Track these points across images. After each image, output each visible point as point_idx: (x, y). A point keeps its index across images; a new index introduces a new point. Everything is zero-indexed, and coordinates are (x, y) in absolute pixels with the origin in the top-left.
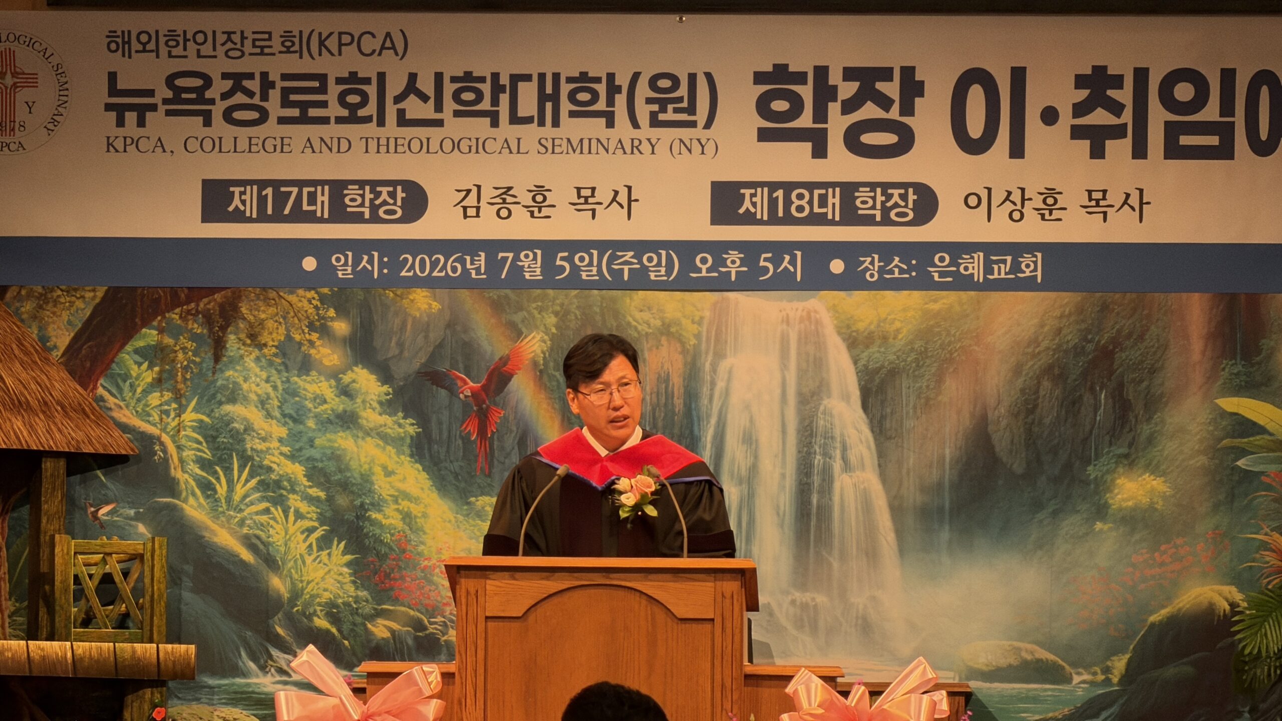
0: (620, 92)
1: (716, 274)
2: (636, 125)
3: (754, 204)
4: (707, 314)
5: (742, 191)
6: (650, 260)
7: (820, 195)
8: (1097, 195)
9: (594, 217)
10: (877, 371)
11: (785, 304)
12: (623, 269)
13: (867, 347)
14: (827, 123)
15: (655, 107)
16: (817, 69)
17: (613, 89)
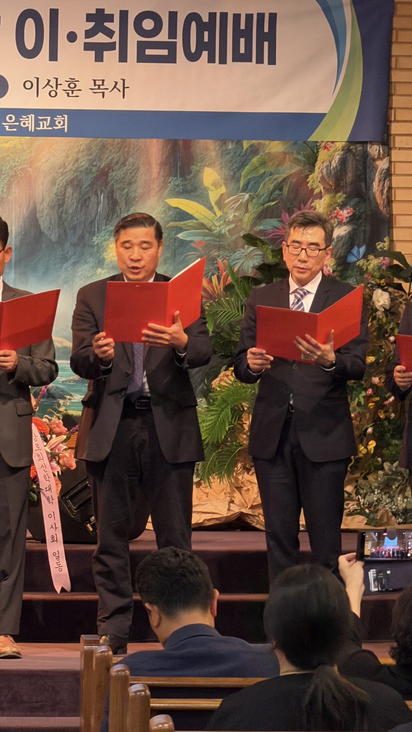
8: (99, 83)
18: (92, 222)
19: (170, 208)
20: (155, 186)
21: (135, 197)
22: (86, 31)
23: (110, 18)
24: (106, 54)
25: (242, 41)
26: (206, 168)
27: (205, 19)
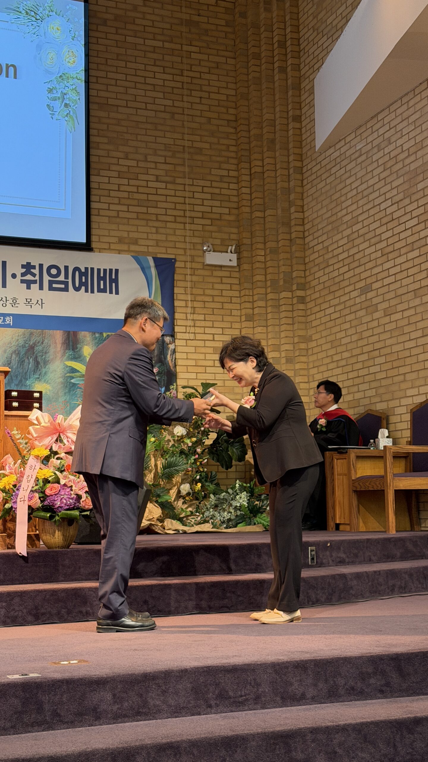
8: (29, 300)
18: (26, 373)
19: (67, 366)
20: (59, 355)
21: (49, 360)
22: (22, 273)
23: (34, 267)
24: (32, 285)
25: (102, 282)
26: (85, 346)
27: (83, 270)
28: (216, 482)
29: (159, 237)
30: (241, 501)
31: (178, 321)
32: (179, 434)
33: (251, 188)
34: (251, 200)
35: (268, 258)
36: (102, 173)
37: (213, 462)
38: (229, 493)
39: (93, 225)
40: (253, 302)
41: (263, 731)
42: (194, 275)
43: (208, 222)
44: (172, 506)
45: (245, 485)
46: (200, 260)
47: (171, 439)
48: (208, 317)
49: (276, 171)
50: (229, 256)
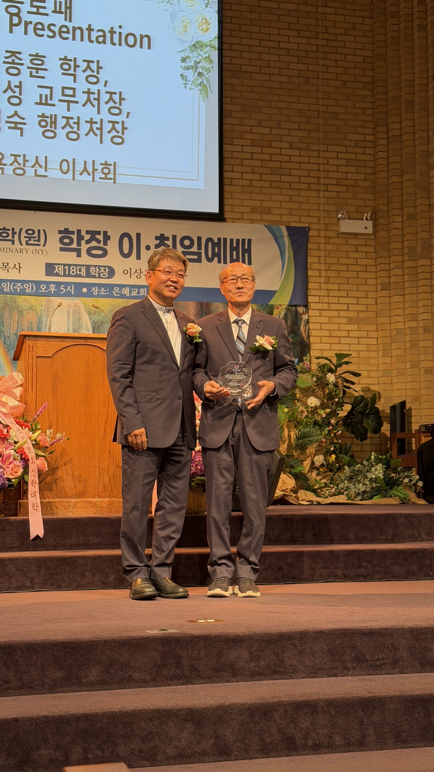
0: (16, 234)
1: (47, 291)
2: (21, 244)
3: (59, 270)
4: (44, 303)
5: (55, 266)
6: (26, 286)
7: (79, 268)
9: (8, 272)
10: (97, 322)
11: (68, 301)
12: (17, 289)
13: (94, 315)
14: (81, 246)
15: (27, 239)
16: (78, 230)
17: (14, 233)
22: (155, 245)
23: (167, 239)
25: (235, 253)
27: (216, 241)
28: (350, 454)
29: (293, 205)
30: (376, 473)
31: (311, 290)
32: (312, 405)
33: (388, 152)
34: (388, 165)
35: (406, 224)
36: (236, 141)
37: (348, 434)
38: (364, 465)
39: (226, 195)
40: (389, 270)
41: (401, 694)
42: (328, 243)
43: (344, 189)
44: (306, 477)
45: (380, 457)
46: (334, 228)
47: (305, 410)
48: (342, 287)
49: (414, 133)
50: (365, 223)
